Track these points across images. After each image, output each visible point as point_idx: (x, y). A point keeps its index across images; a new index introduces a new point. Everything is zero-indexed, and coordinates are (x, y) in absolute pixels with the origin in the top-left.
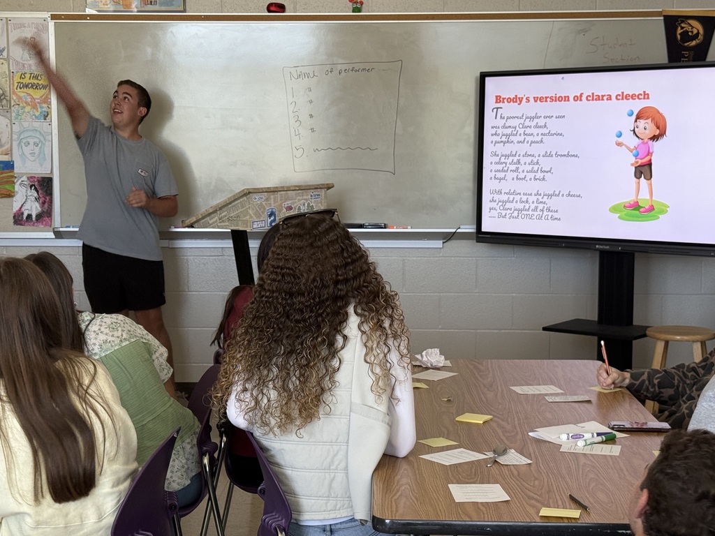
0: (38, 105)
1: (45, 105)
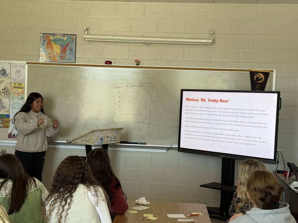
0: (20, 94)
1: (22, 95)
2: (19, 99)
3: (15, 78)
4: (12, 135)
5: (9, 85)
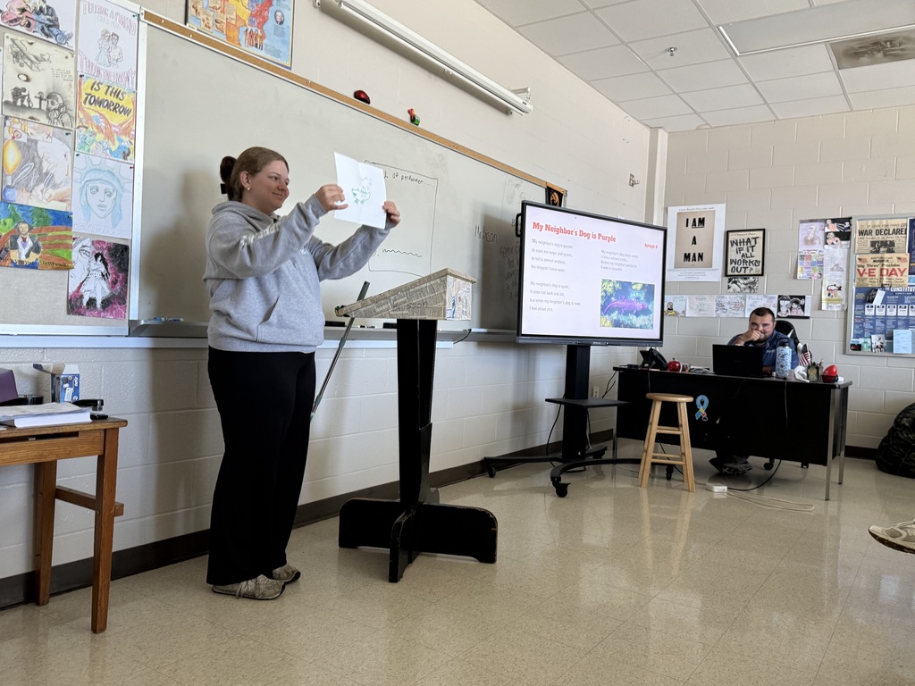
0: (115, 136)
1: (125, 139)
2: (111, 152)
3: (95, 63)
4: (85, 304)
5: (71, 86)
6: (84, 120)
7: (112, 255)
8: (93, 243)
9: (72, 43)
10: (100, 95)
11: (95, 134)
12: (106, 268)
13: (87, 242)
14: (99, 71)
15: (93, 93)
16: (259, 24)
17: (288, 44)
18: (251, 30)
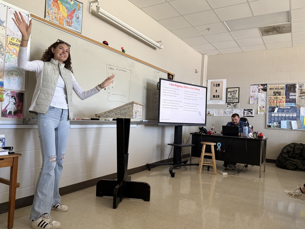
3: (13, 31)
4: (8, 113)
5: (4, 39)
6: (8, 50)
7: (17, 96)
8: (11, 92)
9: (4, 24)
10: (14, 42)
11: (12, 55)
12: (16, 101)
13: (9, 92)
14: (14, 34)
15: (12, 41)
16: (70, 18)
17: (80, 25)
18: (68, 21)
